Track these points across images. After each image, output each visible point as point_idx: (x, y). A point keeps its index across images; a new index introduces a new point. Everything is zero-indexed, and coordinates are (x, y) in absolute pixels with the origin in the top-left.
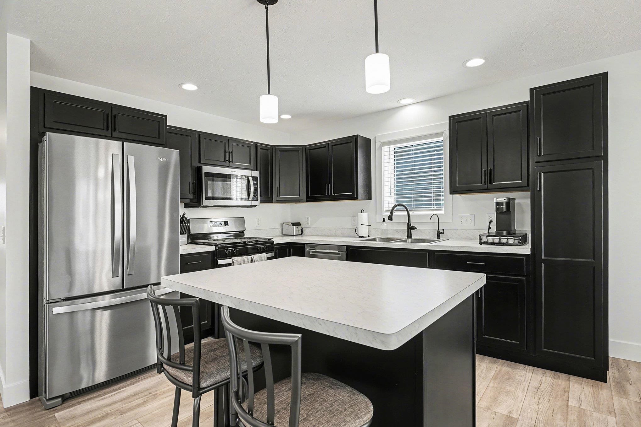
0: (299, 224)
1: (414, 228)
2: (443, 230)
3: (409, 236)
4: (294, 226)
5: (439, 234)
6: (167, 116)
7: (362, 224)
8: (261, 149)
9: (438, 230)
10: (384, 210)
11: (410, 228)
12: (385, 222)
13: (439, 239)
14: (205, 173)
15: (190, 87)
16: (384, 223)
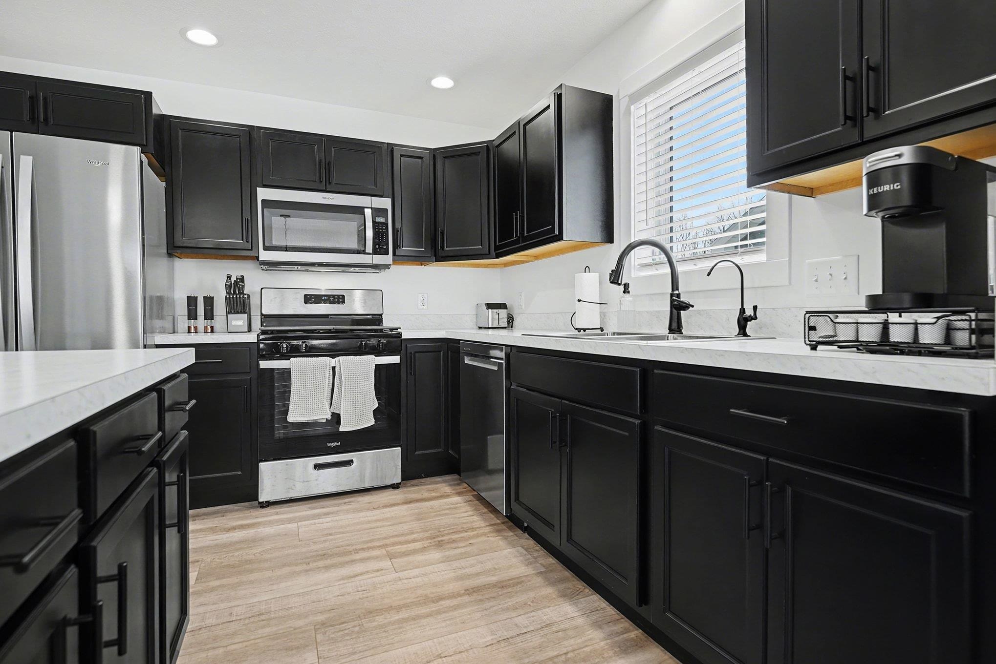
0: (503, 306)
1: (686, 306)
2: (755, 308)
3: (676, 327)
4: (490, 310)
5: (743, 322)
6: (151, 92)
7: (579, 301)
8: (402, 155)
9: (743, 311)
10: (636, 264)
11: (678, 307)
12: (629, 292)
13: (745, 335)
14: (263, 201)
15: (201, 36)
16: (627, 295)
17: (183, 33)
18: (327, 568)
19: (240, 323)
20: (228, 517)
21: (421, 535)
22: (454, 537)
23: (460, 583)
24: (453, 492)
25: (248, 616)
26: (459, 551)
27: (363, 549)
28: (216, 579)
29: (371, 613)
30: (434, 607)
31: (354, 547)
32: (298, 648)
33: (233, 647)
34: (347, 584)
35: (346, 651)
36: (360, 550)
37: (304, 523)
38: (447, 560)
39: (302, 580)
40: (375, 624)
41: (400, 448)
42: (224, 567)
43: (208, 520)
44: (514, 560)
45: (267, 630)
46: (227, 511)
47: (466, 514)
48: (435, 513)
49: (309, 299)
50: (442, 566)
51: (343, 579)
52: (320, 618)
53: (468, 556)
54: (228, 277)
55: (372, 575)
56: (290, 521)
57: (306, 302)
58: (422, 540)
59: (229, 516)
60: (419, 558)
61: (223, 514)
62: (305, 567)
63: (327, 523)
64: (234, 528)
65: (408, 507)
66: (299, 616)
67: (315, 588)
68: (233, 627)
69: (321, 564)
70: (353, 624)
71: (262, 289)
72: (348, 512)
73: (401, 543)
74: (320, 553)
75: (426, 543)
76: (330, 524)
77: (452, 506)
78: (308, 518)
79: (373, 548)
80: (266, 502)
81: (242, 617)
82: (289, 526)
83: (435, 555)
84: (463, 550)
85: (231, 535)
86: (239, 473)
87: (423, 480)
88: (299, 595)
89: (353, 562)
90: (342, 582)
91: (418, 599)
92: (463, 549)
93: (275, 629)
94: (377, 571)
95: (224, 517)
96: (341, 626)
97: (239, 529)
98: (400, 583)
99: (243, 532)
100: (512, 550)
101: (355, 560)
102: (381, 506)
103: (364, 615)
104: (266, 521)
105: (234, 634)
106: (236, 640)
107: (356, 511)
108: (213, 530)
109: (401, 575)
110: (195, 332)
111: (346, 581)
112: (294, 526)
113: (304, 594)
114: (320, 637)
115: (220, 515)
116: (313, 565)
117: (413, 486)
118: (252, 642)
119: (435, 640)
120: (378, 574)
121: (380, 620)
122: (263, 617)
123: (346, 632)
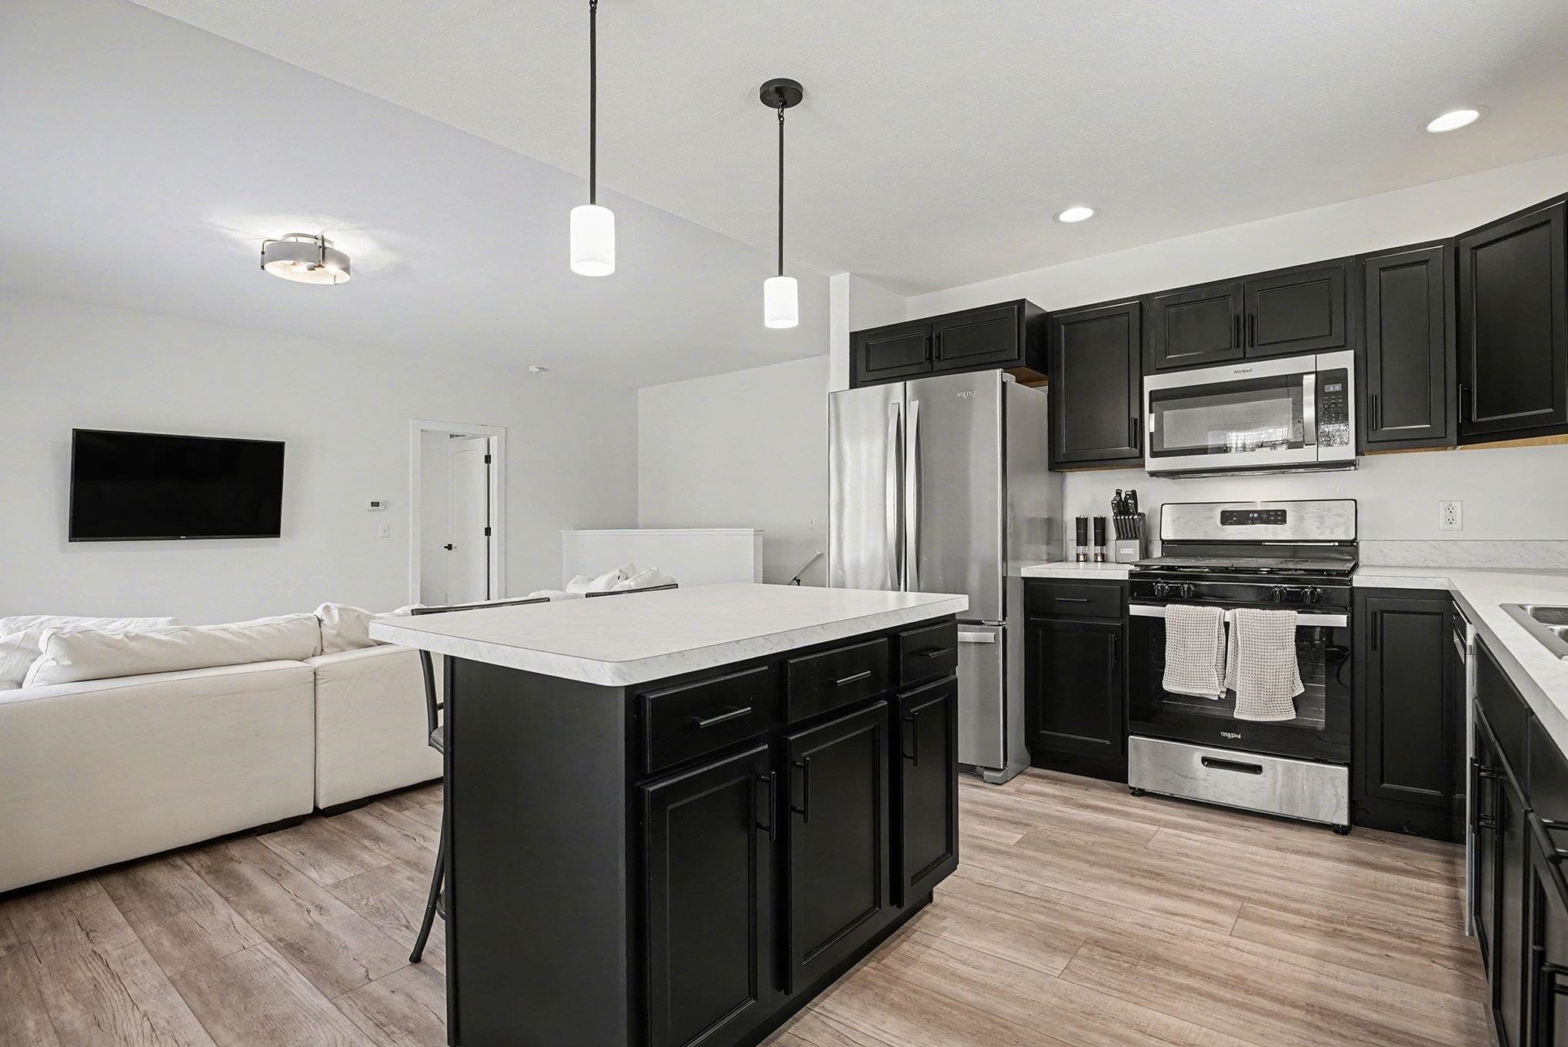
17: (1056, 217)
18: (1152, 890)
19: (1130, 551)
20: (1090, 793)
21: (1314, 910)
22: (1367, 934)
23: (1310, 992)
24: (1443, 873)
25: (1036, 896)
26: (1356, 956)
27: (1213, 890)
28: (1034, 850)
29: (1156, 959)
30: (1240, 997)
31: (1203, 883)
32: (1055, 948)
33: (1005, 916)
34: (1157, 918)
35: (1097, 978)
36: (1208, 889)
37: (1166, 830)
38: (1321, 957)
39: (1113, 889)
40: (1151, 972)
41: (1346, 769)
42: (1050, 841)
43: (1069, 789)
44: (1444, 1014)
45: (1042, 918)
46: (1094, 786)
47: (1428, 915)
48: (1373, 892)
49: (1227, 518)
50: (1305, 961)
51: (1157, 910)
52: (1099, 934)
53: (1362, 968)
54: (1117, 493)
55: (1198, 924)
56: (1153, 821)
57: (1223, 523)
58: (1310, 915)
59: (1093, 792)
60: (1282, 935)
61: (1087, 787)
62: (1127, 878)
63: (1196, 841)
64: (1087, 807)
65: (1333, 866)
66: (1080, 922)
67: (1119, 903)
68: (1018, 900)
69: (1147, 882)
70: (1127, 958)
71: (1162, 505)
72: (1235, 838)
73: (1272, 906)
74: (1157, 871)
75: (1310, 922)
76: (1199, 844)
77: (1414, 893)
78: (1175, 826)
79: (1228, 894)
80: (1139, 789)
81: (1030, 895)
82: (1147, 826)
83: (1312, 943)
84: (1364, 958)
85: (1080, 812)
86: (1108, 742)
87: (1401, 837)
88: (1097, 902)
89: (1186, 898)
90: (1153, 912)
91: (1227, 977)
92: (1363, 956)
93: (1049, 920)
94: (1208, 922)
95: (1087, 792)
96: (1113, 953)
97: (1092, 809)
98: (1224, 948)
99: (1093, 814)
100: (1457, 999)
101: (1191, 897)
102: (1290, 849)
103: (1147, 958)
104: (1124, 811)
105: (1012, 905)
106: (1009, 911)
107: (1247, 841)
108: (1066, 801)
109: (1235, 941)
110: (1085, 561)
111: (1159, 914)
112: (1154, 828)
113: (1104, 904)
114: (1083, 951)
115: (1083, 787)
116: (1137, 880)
117: (1375, 840)
118: (1022, 920)
119: (1204, 1028)
120: (1207, 925)
121: (1160, 972)
122: (1048, 905)
123: (1113, 961)
